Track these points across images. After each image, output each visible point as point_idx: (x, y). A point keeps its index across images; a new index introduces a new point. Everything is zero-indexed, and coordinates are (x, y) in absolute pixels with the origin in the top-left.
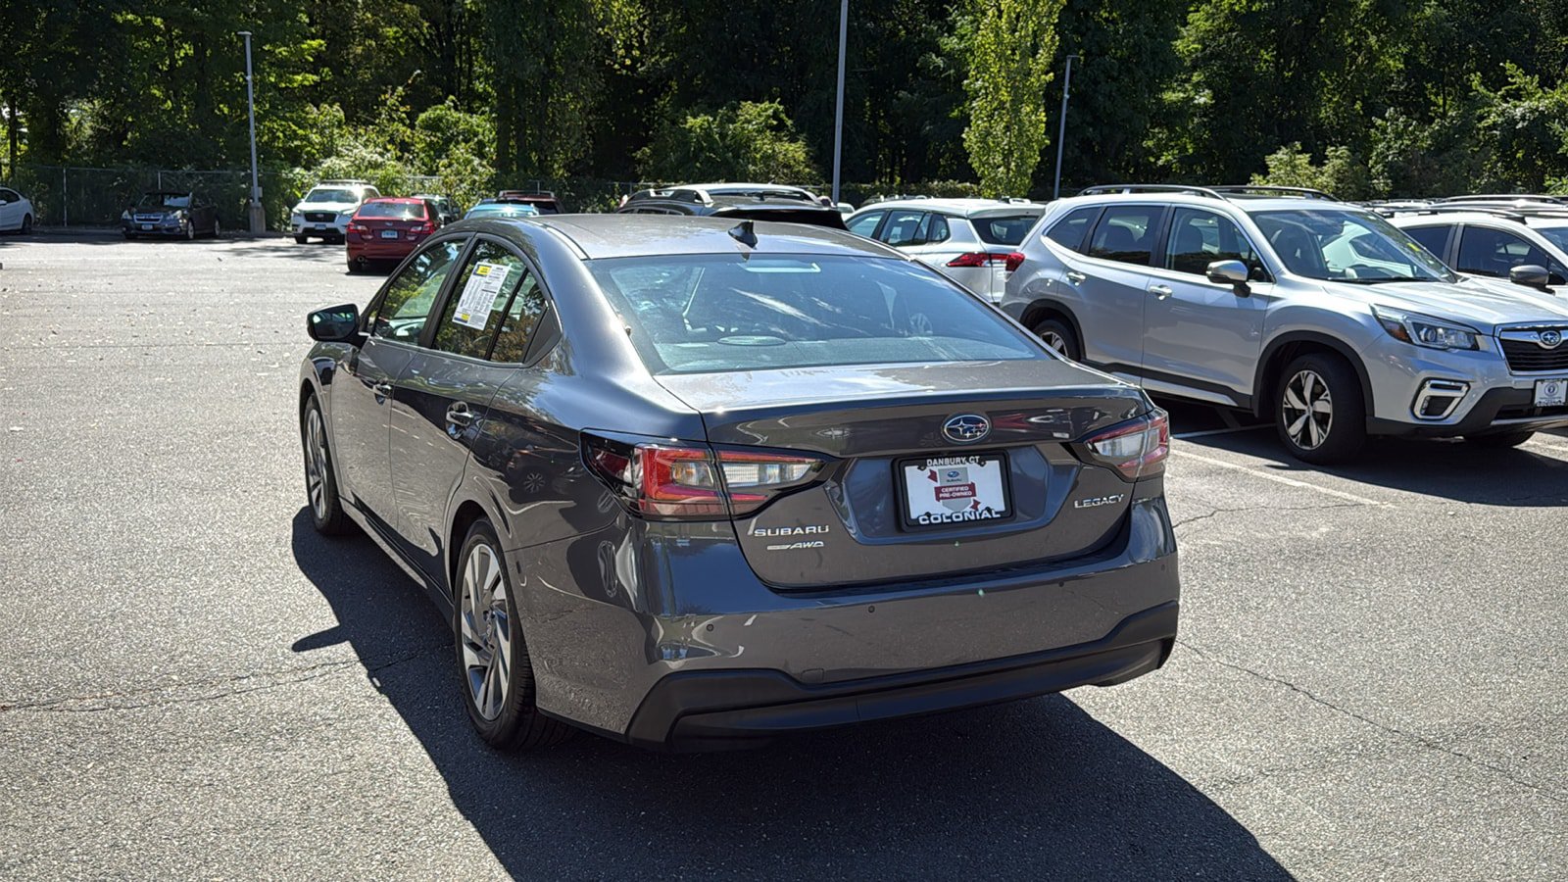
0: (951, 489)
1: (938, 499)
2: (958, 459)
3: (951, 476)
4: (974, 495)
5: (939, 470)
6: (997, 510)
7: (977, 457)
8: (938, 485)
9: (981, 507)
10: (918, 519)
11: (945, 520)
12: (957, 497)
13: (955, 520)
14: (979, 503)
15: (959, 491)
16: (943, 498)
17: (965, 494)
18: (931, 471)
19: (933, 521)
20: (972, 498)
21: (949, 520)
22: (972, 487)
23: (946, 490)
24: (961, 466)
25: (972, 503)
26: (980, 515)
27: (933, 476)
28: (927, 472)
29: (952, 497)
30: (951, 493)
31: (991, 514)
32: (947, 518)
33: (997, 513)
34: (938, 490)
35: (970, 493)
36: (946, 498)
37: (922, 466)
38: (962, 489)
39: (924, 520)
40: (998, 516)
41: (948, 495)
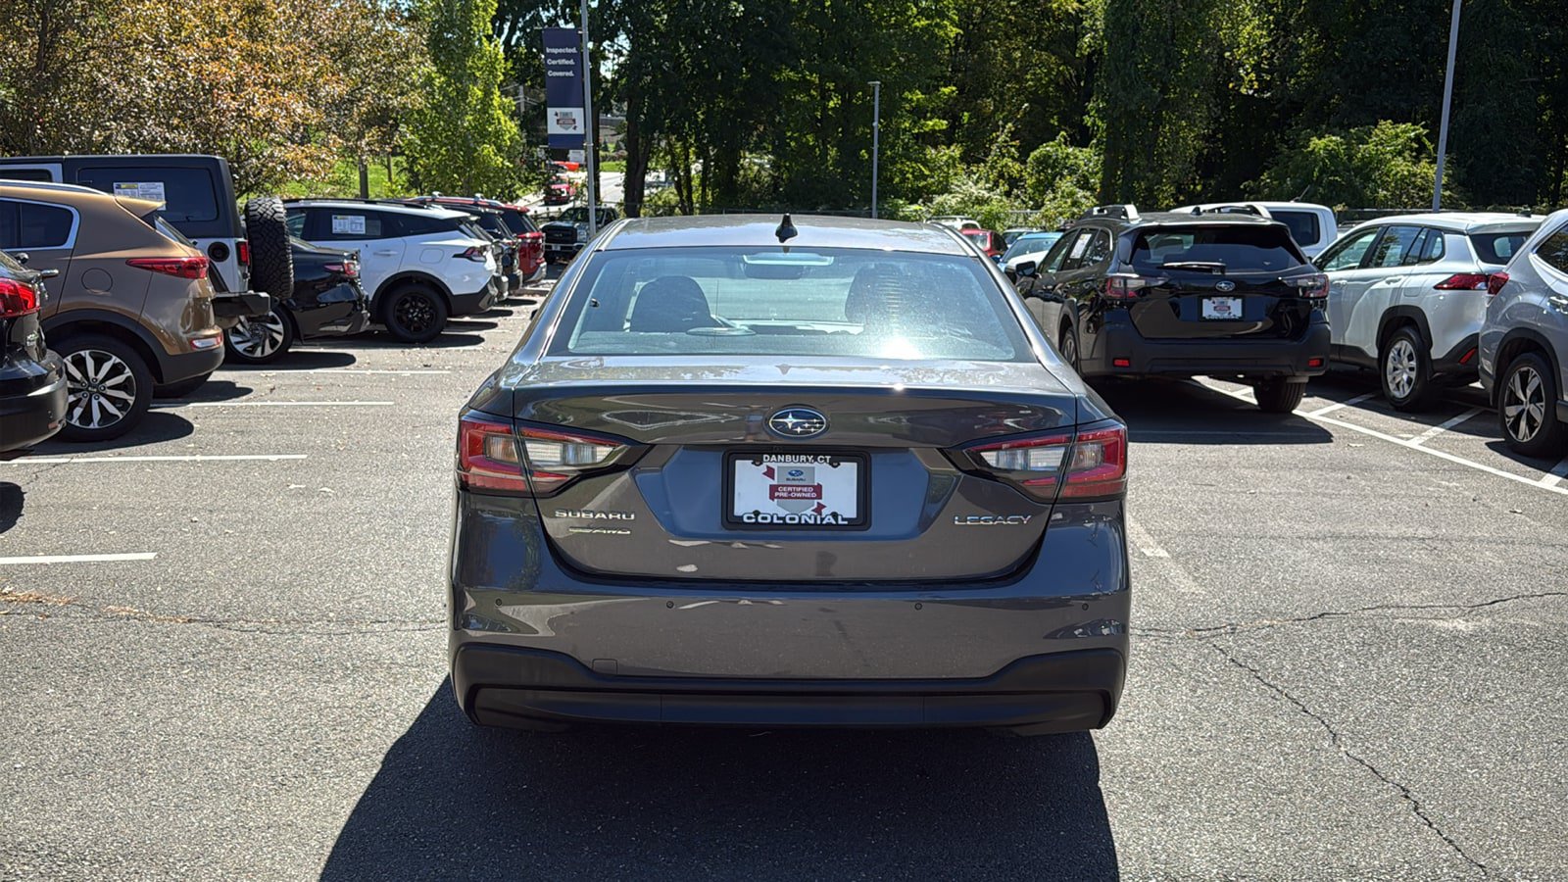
0: (790, 489)
1: (772, 497)
2: (803, 458)
3: (793, 475)
4: (819, 496)
5: (779, 467)
6: (844, 516)
7: (828, 457)
8: (775, 482)
9: (825, 512)
10: (742, 517)
11: (775, 521)
12: (796, 498)
13: (788, 521)
14: (824, 507)
15: (801, 491)
16: (778, 497)
17: (808, 495)
18: (768, 467)
19: (760, 520)
20: (816, 501)
21: (781, 522)
22: (818, 489)
23: (785, 489)
24: (808, 465)
25: (816, 506)
26: (822, 519)
27: (770, 473)
28: (763, 468)
29: (790, 498)
30: (790, 492)
31: (836, 520)
32: (778, 518)
33: (843, 519)
34: (773, 489)
35: (814, 495)
36: (782, 498)
37: (758, 462)
38: (805, 489)
39: (749, 518)
40: (846, 523)
41: (785, 495)
